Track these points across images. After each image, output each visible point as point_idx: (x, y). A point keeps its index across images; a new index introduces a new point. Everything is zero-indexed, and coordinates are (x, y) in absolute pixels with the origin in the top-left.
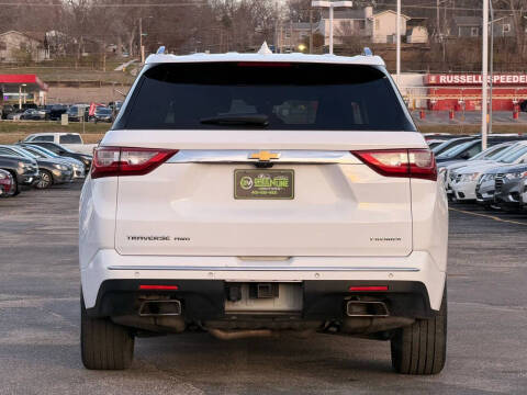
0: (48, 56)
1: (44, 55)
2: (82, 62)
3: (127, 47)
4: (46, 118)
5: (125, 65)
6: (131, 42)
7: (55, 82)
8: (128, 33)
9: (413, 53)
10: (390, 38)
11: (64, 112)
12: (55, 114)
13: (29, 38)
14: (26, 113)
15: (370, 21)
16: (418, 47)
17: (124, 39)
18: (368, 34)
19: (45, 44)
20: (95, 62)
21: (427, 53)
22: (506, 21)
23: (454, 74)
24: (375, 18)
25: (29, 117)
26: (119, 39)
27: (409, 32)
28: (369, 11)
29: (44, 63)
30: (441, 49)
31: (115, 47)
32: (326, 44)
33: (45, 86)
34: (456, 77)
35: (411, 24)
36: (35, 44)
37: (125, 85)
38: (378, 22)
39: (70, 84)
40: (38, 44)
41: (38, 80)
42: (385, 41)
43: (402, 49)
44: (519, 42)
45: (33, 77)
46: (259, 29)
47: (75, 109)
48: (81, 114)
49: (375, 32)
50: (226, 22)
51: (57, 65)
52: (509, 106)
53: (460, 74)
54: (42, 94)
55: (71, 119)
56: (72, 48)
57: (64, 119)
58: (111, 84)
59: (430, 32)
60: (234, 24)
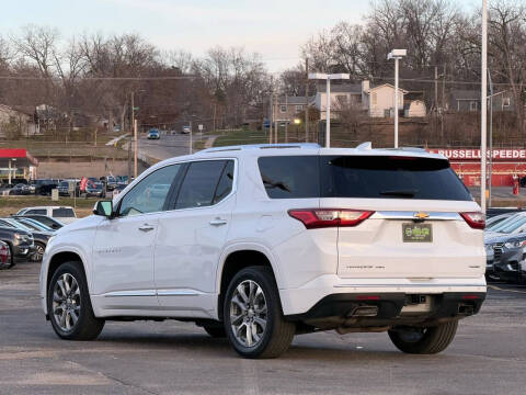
0: (38, 130)
1: (34, 130)
2: (73, 136)
3: (119, 121)
4: (36, 193)
5: (117, 139)
6: (123, 116)
7: (46, 157)
8: (120, 107)
9: (411, 127)
10: (387, 112)
11: (54, 186)
12: (45, 189)
13: (19, 111)
14: (15, 188)
15: (367, 95)
16: (417, 121)
17: (116, 113)
18: (365, 108)
19: (35, 118)
20: (86, 136)
21: (426, 127)
22: (505, 95)
23: (453, 149)
24: (372, 92)
25: (19, 192)
26: (111, 113)
27: (407, 106)
28: (366, 85)
29: (34, 137)
30: (440, 123)
31: (107, 121)
32: (322, 118)
33: (36, 161)
34: (455, 152)
35: (408, 98)
36: (24, 118)
37: (117, 159)
38: (375, 96)
39: (60, 159)
40: (28, 118)
41: (28, 155)
42: (382, 115)
43: (400, 124)
44: (519, 117)
45: (24, 151)
46: (253, 103)
47: (66, 184)
48: (71, 189)
49: (372, 106)
50: (220, 96)
51: (47, 140)
52: (509, 181)
53: (459, 149)
54: (31, 169)
55: (61, 194)
56: (62, 123)
57: (55, 194)
58: (102, 159)
59: (428, 106)
60: (228, 98)
